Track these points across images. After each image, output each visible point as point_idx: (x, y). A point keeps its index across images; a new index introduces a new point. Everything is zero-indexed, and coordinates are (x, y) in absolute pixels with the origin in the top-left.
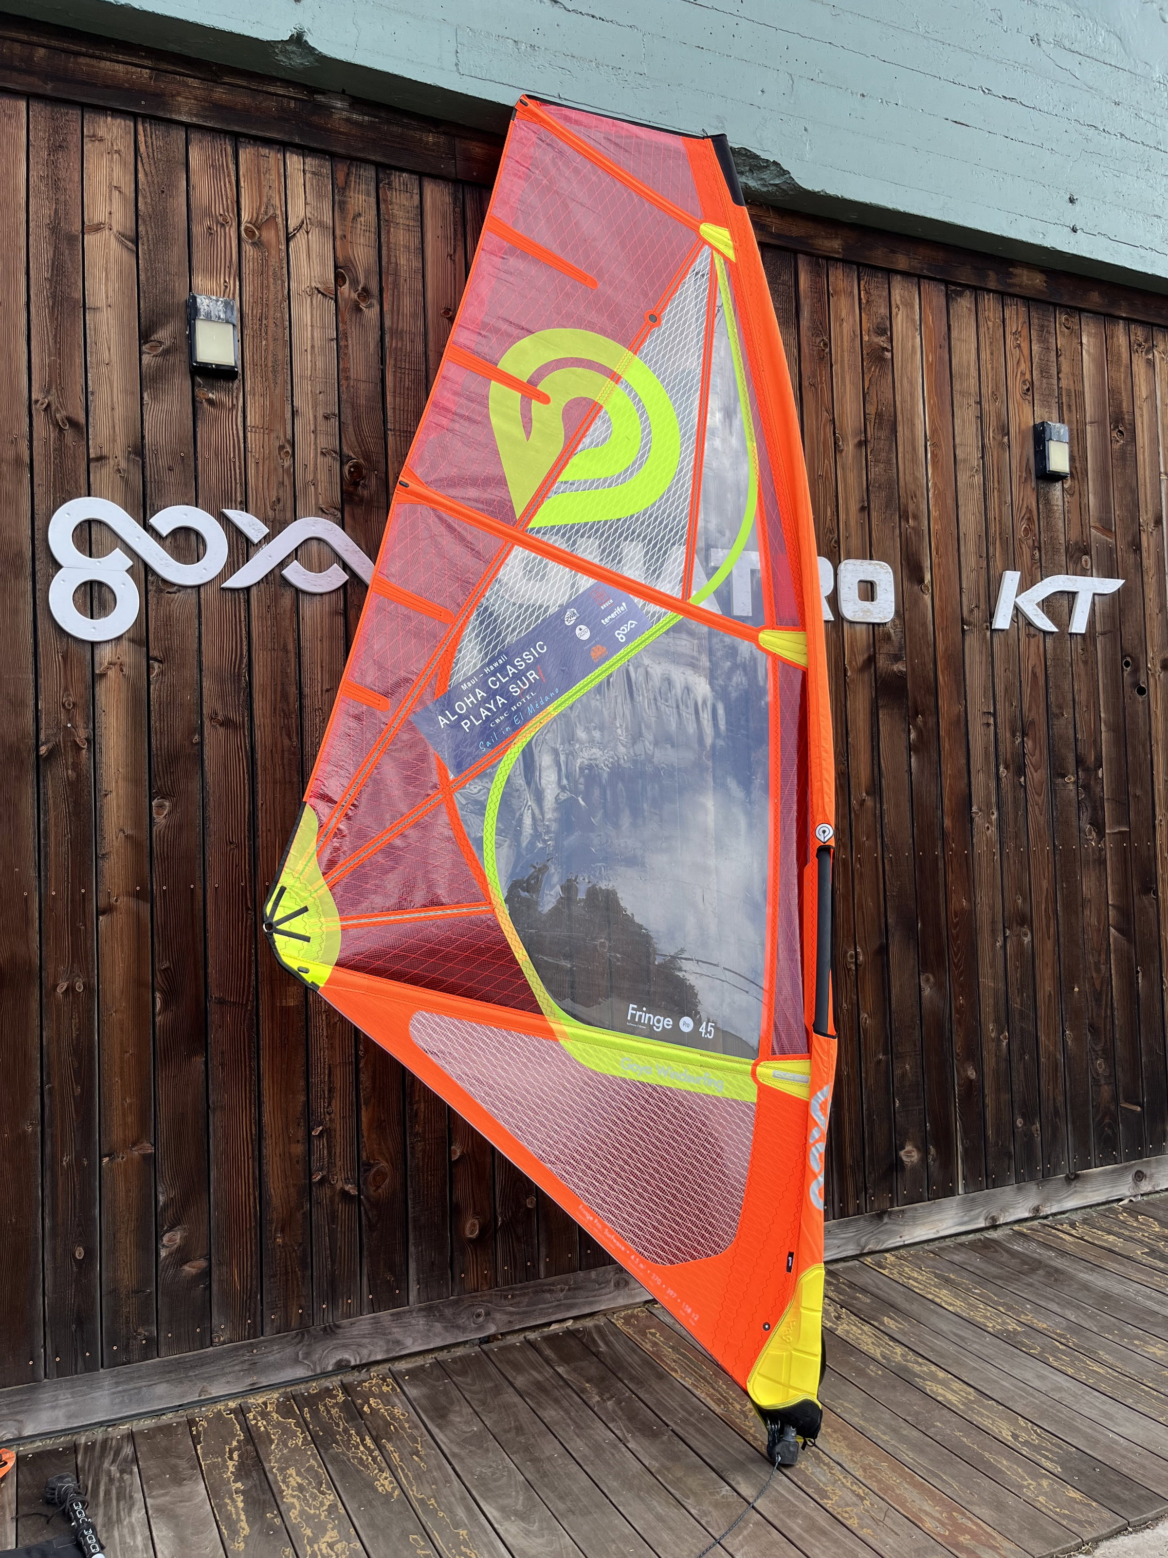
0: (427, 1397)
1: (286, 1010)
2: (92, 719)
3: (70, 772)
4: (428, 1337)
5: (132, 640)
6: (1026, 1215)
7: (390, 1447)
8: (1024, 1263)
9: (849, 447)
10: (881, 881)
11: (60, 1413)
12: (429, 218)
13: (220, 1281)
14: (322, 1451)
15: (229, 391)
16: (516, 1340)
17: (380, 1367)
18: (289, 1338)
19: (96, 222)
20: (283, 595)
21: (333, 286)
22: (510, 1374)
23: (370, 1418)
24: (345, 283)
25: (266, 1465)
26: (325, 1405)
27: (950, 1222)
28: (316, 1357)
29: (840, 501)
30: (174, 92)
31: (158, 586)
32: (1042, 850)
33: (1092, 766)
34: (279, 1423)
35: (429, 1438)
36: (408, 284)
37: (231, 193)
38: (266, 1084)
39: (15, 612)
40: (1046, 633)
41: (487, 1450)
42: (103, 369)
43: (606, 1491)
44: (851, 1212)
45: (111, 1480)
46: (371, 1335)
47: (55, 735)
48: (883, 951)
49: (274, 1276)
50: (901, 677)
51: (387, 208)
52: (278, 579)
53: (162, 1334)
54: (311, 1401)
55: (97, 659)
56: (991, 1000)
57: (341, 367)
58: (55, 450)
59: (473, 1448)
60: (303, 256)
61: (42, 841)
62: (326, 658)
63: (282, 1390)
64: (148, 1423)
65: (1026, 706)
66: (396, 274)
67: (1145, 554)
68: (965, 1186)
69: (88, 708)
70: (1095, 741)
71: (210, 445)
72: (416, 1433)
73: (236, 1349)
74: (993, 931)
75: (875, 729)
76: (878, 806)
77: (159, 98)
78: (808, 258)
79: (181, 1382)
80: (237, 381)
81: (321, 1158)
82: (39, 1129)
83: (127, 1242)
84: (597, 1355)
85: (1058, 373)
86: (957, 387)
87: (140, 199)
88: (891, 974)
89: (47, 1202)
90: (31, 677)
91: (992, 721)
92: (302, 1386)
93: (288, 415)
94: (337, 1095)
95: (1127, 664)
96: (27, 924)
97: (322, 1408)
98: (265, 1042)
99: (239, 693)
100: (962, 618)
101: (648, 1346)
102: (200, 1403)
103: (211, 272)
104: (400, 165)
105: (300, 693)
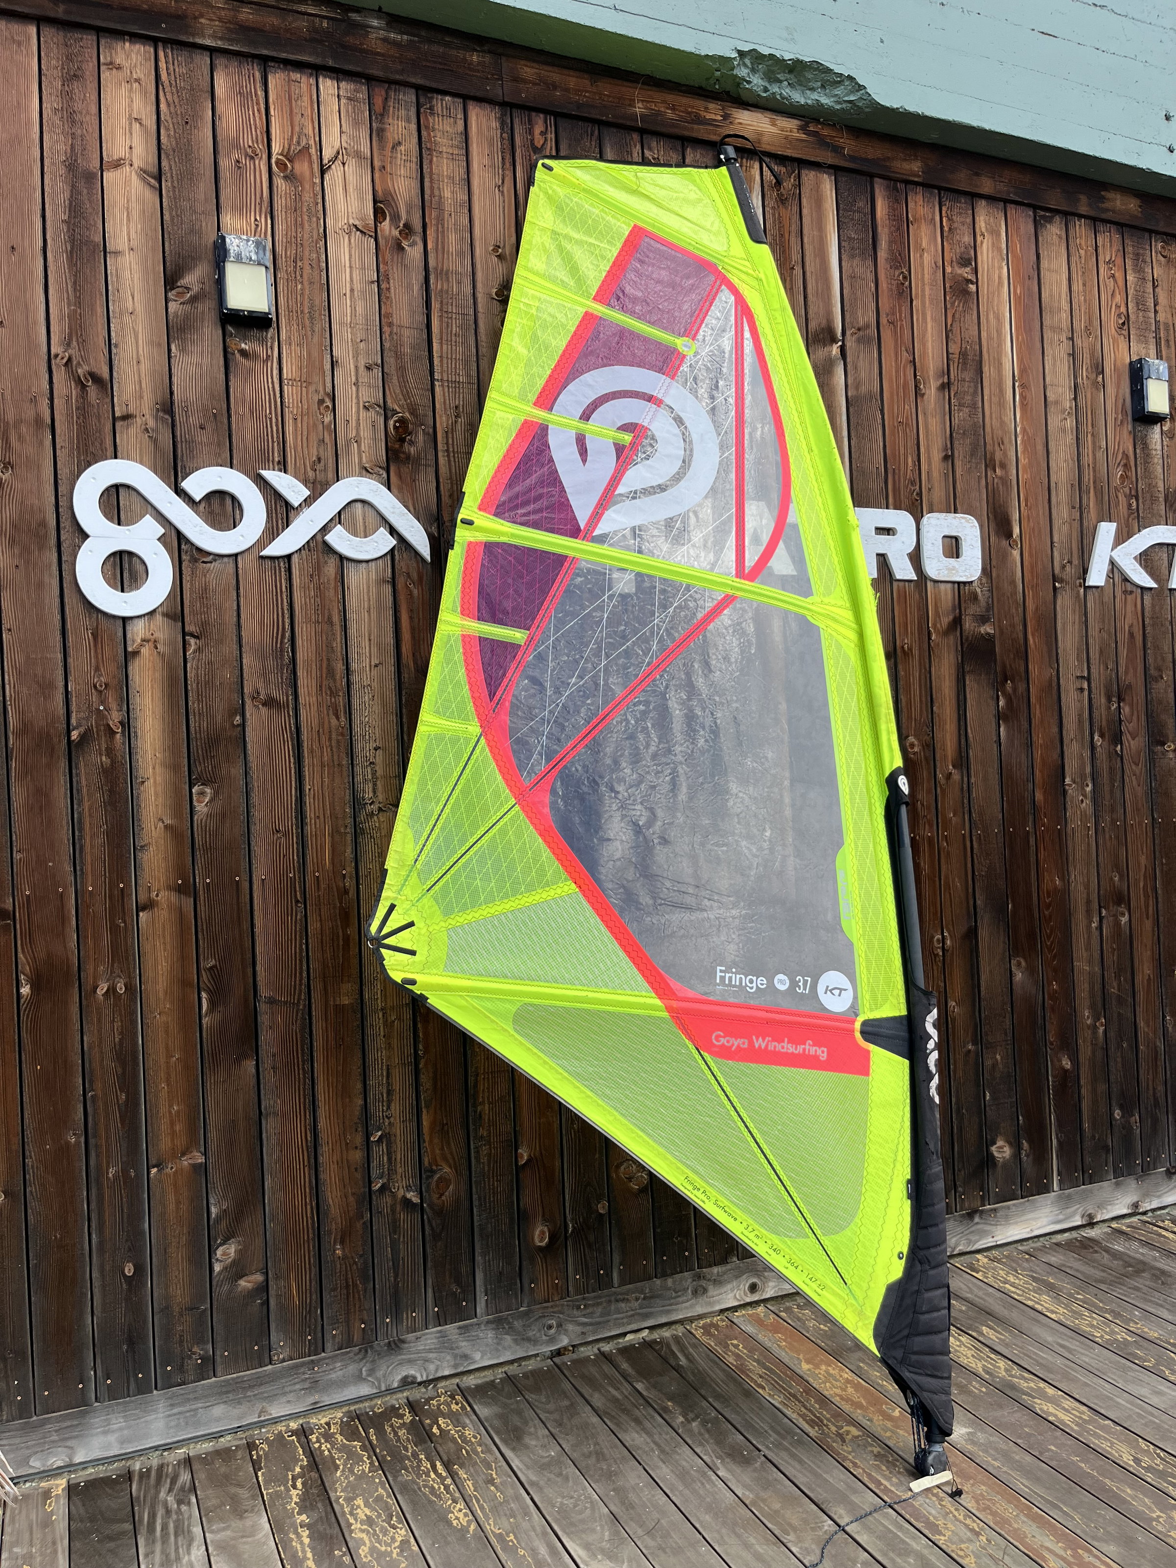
0: (500, 1416)
1: (340, 1009)
2: (126, 702)
3: (104, 758)
4: (497, 1350)
5: (166, 615)
6: (1125, 1211)
7: (462, 1474)
8: (1128, 1264)
9: (931, 391)
10: (969, 859)
11: (112, 1438)
12: (475, 145)
13: (278, 1296)
14: (390, 1479)
15: (263, 341)
16: (589, 1352)
17: (448, 1383)
18: (351, 1355)
19: (115, 158)
20: (326, 562)
21: (372, 222)
22: (586, 1391)
23: (440, 1441)
24: (385, 219)
25: (332, 1495)
26: (392, 1426)
27: (1045, 1221)
28: (380, 1374)
29: (922, 450)
30: (197, 14)
31: (192, 556)
32: (1140, 824)
34: (344, 1445)
35: (504, 1464)
36: (455, 220)
37: (260, 123)
38: (320, 1087)
39: (40, 585)
40: (1143, 589)
41: (567, 1479)
42: (127, 319)
43: (697, 1526)
45: (168, 1512)
46: (438, 1350)
47: (87, 719)
48: (972, 934)
49: (334, 1290)
50: (989, 640)
51: (429, 135)
52: (320, 546)
53: (218, 1353)
54: (377, 1421)
55: (129, 636)
56: (1086, 985)
57: (383, 312)
58: (77, 409)
59: (552, 1476)
60: (340, 190)
61: (77, 833)
62: (375, 631)
63: (345, 1409)
64: (207, 1446)
65: (1122, 669)
66: (440, 209)
68: (1061, 1182)
69: (121, 688)
71: (244, 402)
72: (490, 1458)
73: (296, 1366)
74: (1088, 912)
75: (962, 697)
76: (966, 779)
77: (180, 20)
78: (885, 182)
79: (240, 1403)
80: (271, 332)
81: (380, 1165)
82: (83, 1139)
83: (179, 1257)
84: (677, 1369)
85: (1155, 306)
86: (1047, 322)
87: (162, 131)
88: (981, 959)
89: (94, 1216)
90: (60, 656)
91: (1085, 686)
92: (367, 1404)
93: (328, 366)
94: (396, 1097)
96: (63, 923)
97: (389, 1430)
98: (318, 1044)
99: (282, 669)
100: (1054, 575)
101: (731, 1360)
102: (261, 1424)
103: (240, 209)
104: (441, 87)
105: (348, 669)
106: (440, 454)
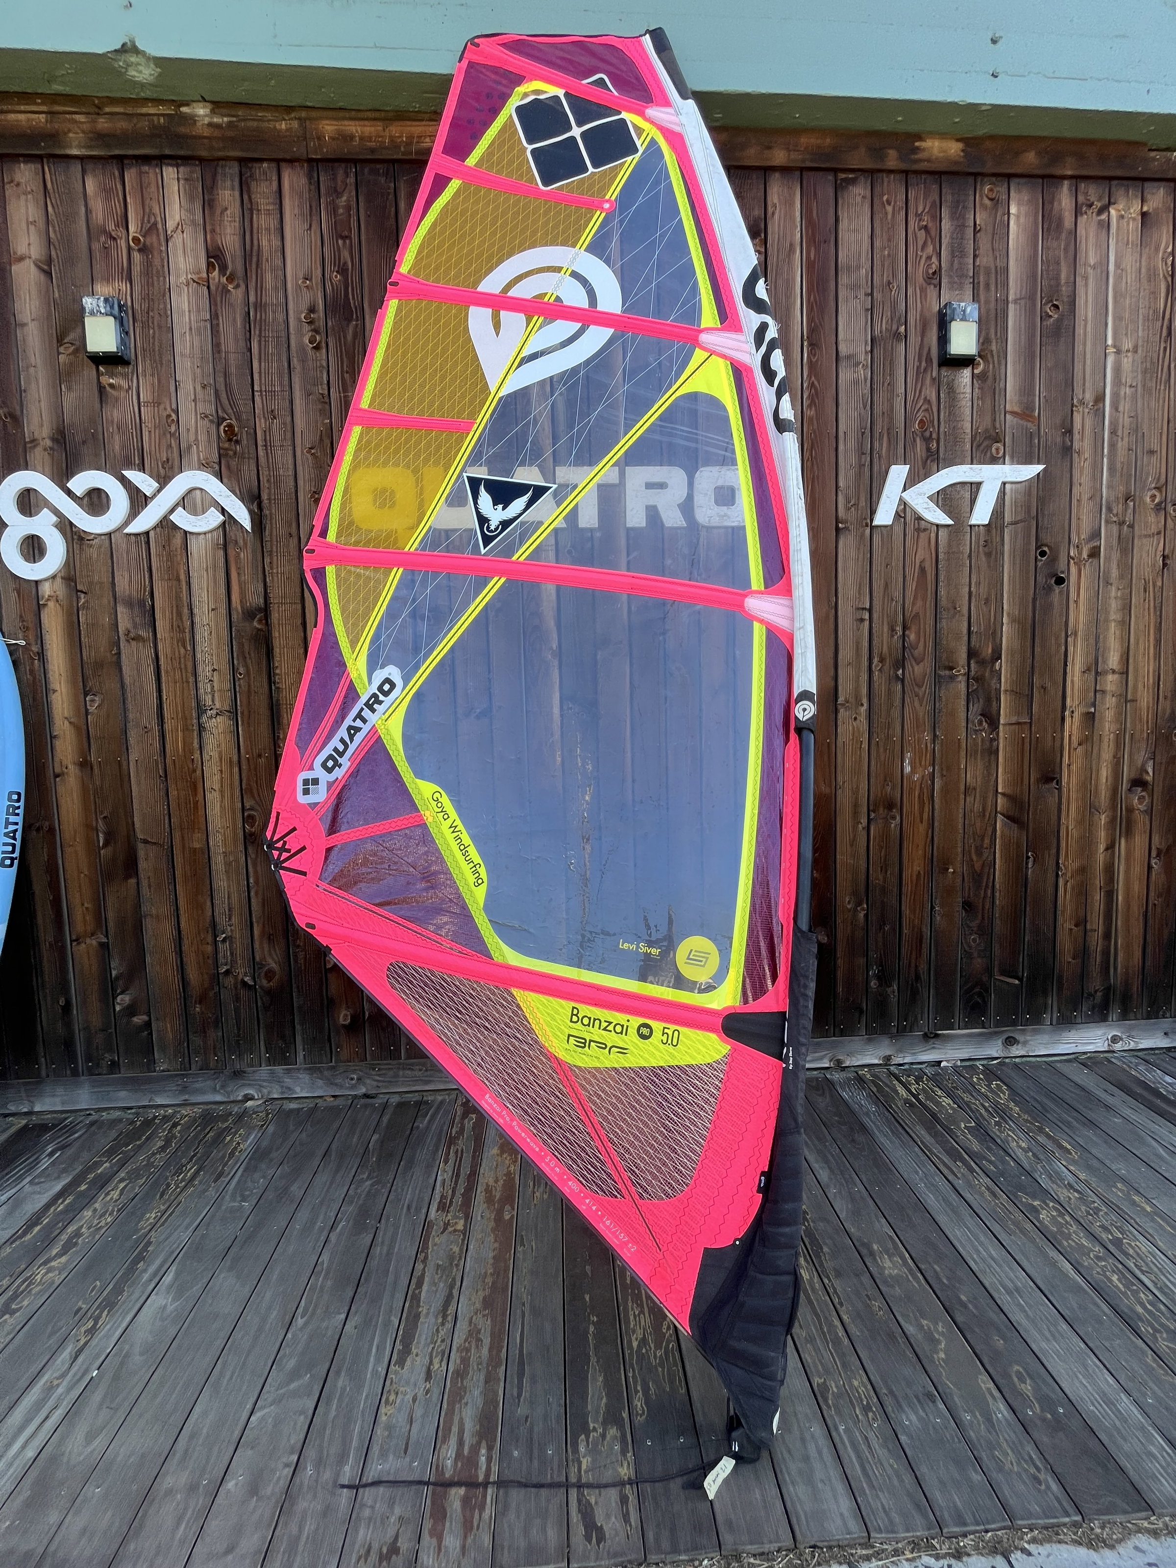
0: (274, 1138)
2: (40, 638)
3: (29, 677)
4: (312, 1088)
5: (64, 577)
6: (876, 1061)
7: (197, 1181)
8: (838, 1113)
11: (56, 1100)
12: (286, 199)
13: (158, 1031)
15: (125, 376)
16: (379, 1101)
18: (209, 1075)
19: (19, 253)
20: (174, 537)
21: (205, 275)
22: (342, 1133)
23: (220, 1148)
24: (215, 270)
25: (119, 1173)
28: (228, 1089)
30: (68, 130)
31: (78, 536)
32: (919, 740)
33: (988, 658)
35: (228, 1180)
36: (270, 262)
37: (119, 210)
38: (181, 902)
40: (938, 526)
42: (32, 370)
43: (261, 1282)
49: (196, 1032)
51: (250, 198)
52: (168, 523)
53: (120, 1060)
55: (39, 593)
56: (849, 876)
57: (214, 343)
60: (180, 252)
62: (211, 585)
64: (115, 1115)
65: (909, 601)
66: (259, 255)
67: (1076, 437)
69: (38, 630)
70: (994, 633)
71: (112, 422)
73: (171, 1076)
74: (856, 813)
77: (54, 137)
79: (135, 1092)
80: (131, 367)
81: (225, 957)
83: (94, 997)
85: (975, 250)
86: (843, 280)
87: (51, 229)
91: (867, 616)
93: (173, 389)
94: (235, 915)
95: (1043, 554)
99: (145, 615)
100: (837, 517)
103: (109, 279)
104: (256, 156)
105: (192, 613)
106: (260, 448)
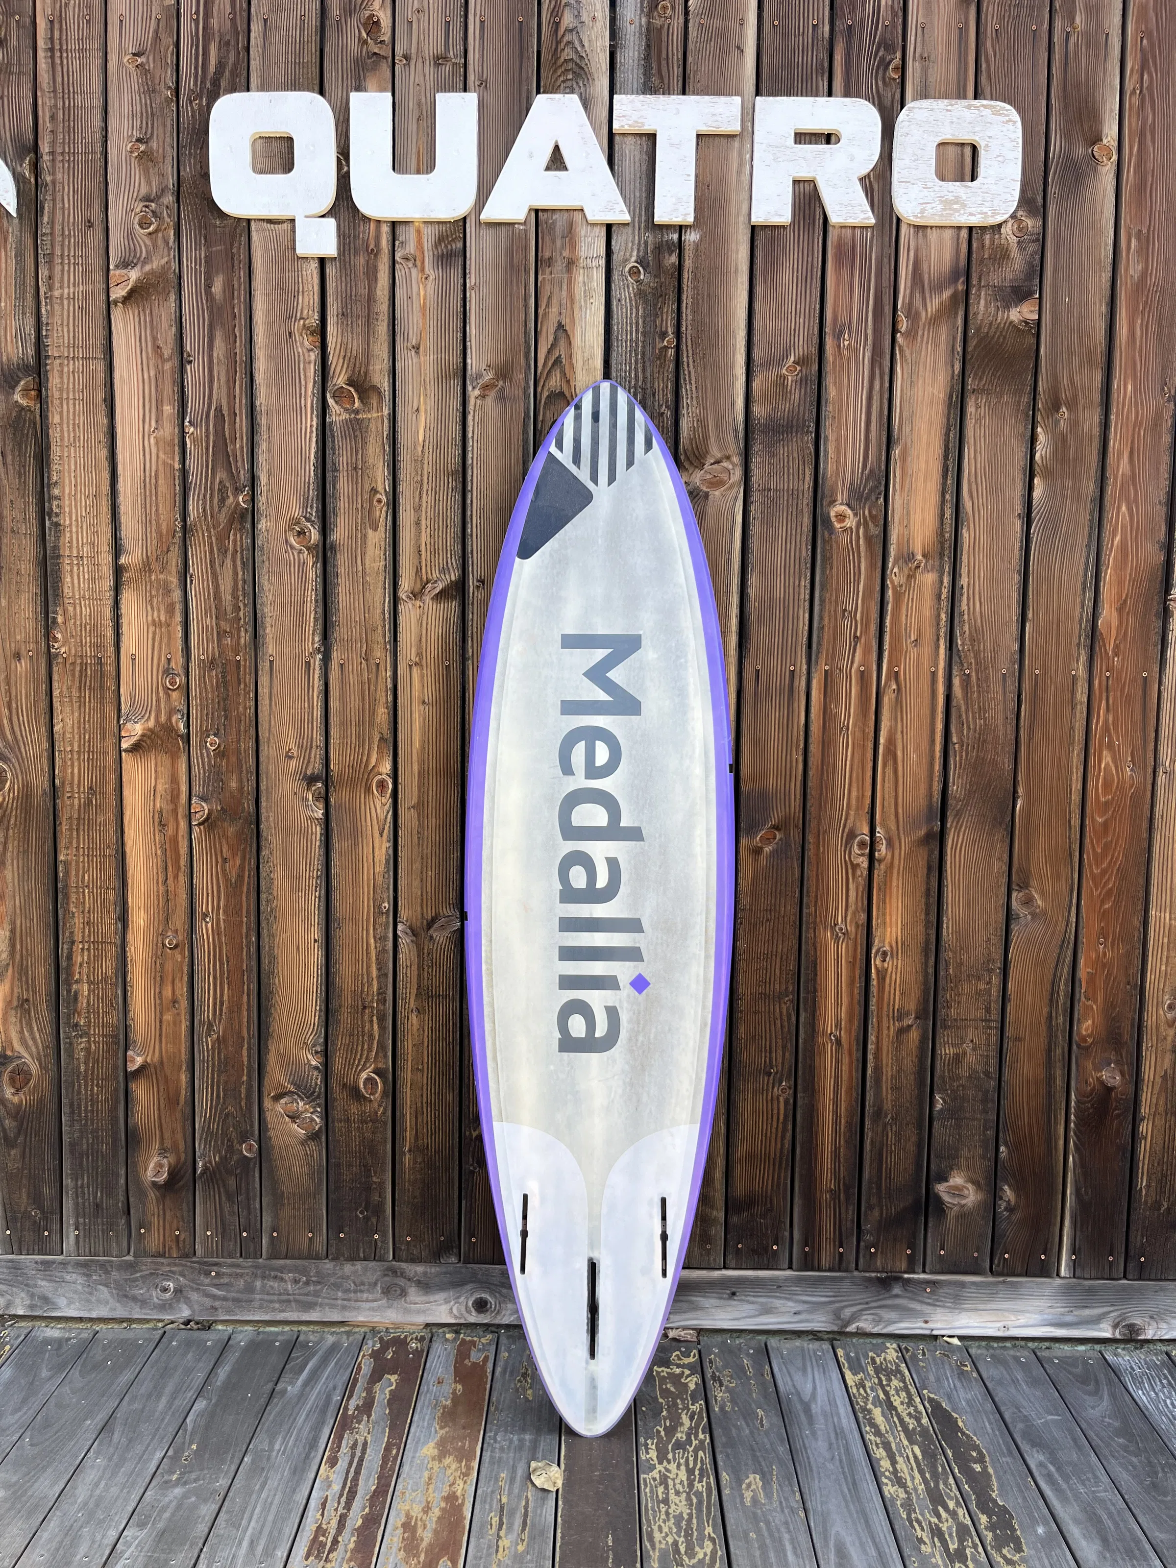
4: (88, 1301)
22: (138, 1391)
27: (1035, 1318)
44: (825, 1263)
46: (9, 1283)
48: (934, 843)
50: (1026, 332)
68: (1076, 1265)
75: (955, 435)
76: (946, 579)
84: (273, 1396)
